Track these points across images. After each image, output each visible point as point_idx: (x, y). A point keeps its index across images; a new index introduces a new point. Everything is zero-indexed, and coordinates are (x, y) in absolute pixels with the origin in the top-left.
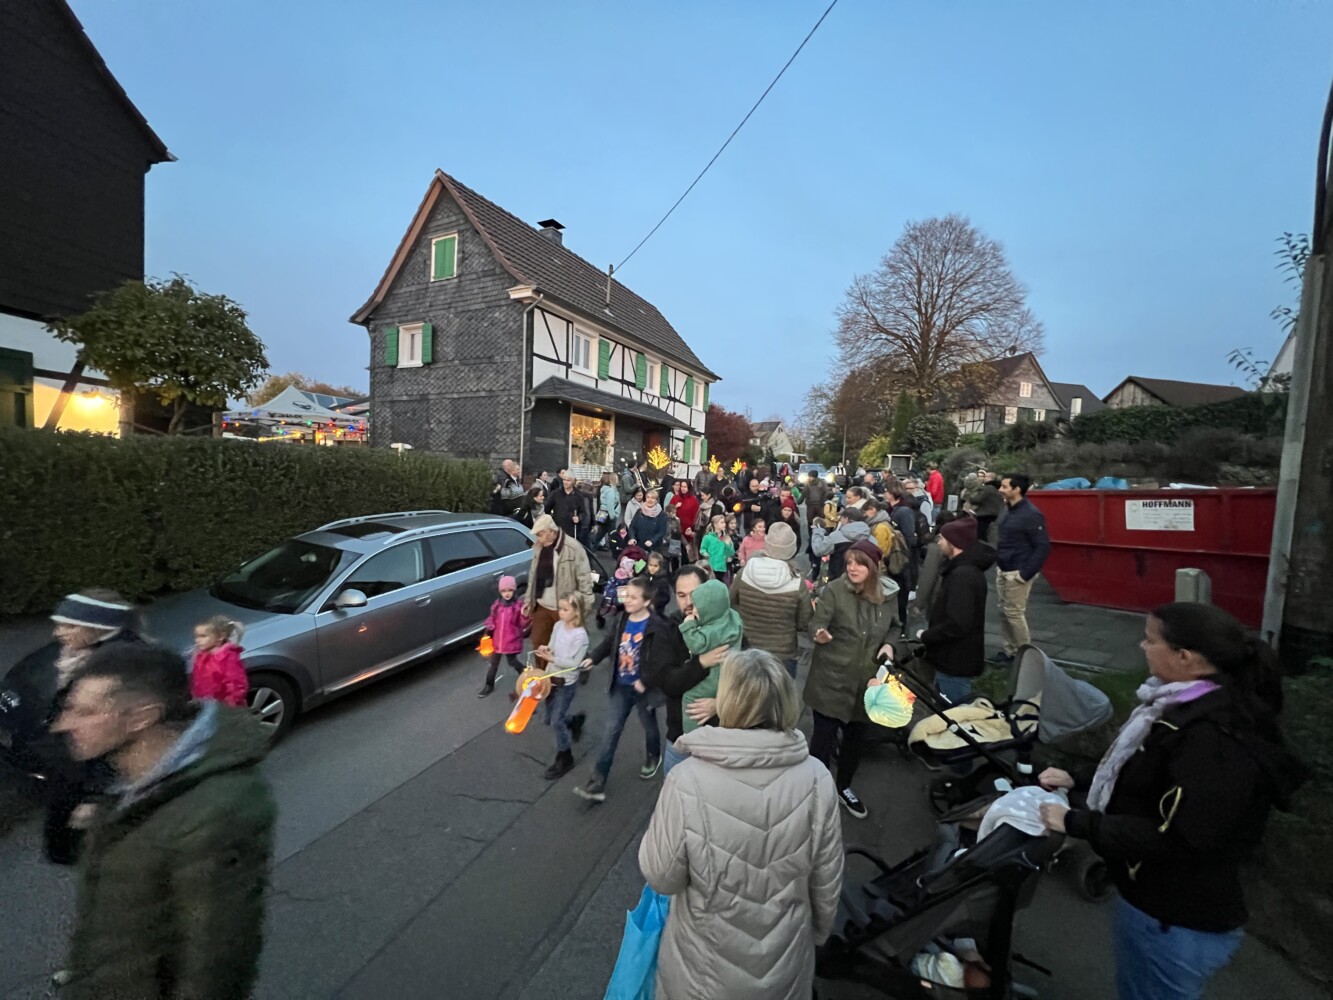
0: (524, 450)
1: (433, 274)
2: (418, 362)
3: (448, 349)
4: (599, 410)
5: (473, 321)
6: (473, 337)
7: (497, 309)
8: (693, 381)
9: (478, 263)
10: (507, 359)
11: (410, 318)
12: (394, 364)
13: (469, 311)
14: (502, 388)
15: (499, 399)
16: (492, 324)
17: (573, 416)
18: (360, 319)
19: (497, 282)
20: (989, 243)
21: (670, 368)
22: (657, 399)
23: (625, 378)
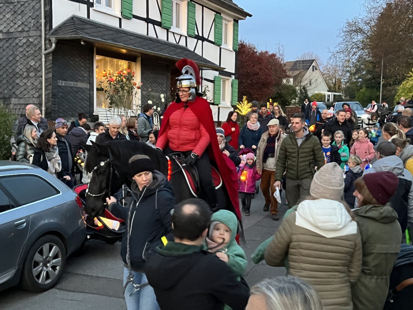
0: (45, 95)
4: (124, 51)
8: (222, 18)
14: (20, 29)
15: (17, 41)
17: (97, 57)
21: (196, 5)
22: (185, 38)
23: (150, 17)
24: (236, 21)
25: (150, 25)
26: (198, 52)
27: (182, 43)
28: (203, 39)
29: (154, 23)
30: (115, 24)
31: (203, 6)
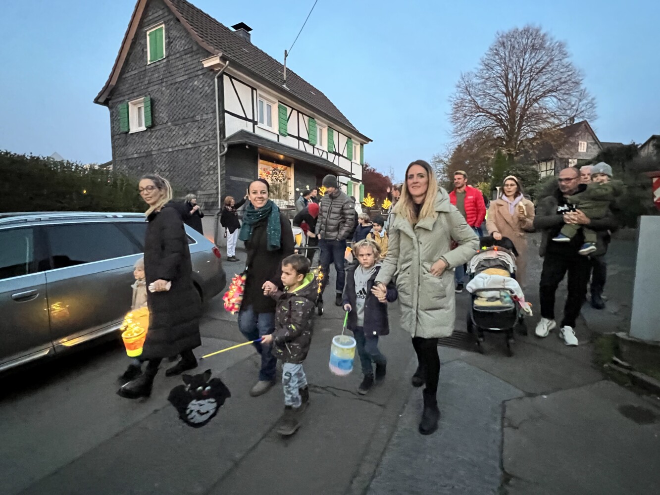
0: (221, 187)
1: (149, 59)
2: (144, 128)
3: (163, 115)
4: (282, 157)
5: (179, 90)
6: (179, 103)
7: (196, 78)
8: (352, 142)
9: (180, 45)
10: (205, 117)
11: (135, 94)
12: (126, 130)
13: (176, 83)
14: (203, 139)
15: (201, 148)
16: (193, 91)
17: (260, 161)
18: (102, 100)
19: (195, 57)
20: (556, 43)
21: (334, 131)
22: (326, 153)
23: (300, 136)
24: (362, 145)
25: (301, 142)
26: (336, 163)
27: (324, 156)
28: (339, 155)
29: (304, 140)
30: (275, 139)
31: (339, 132)
